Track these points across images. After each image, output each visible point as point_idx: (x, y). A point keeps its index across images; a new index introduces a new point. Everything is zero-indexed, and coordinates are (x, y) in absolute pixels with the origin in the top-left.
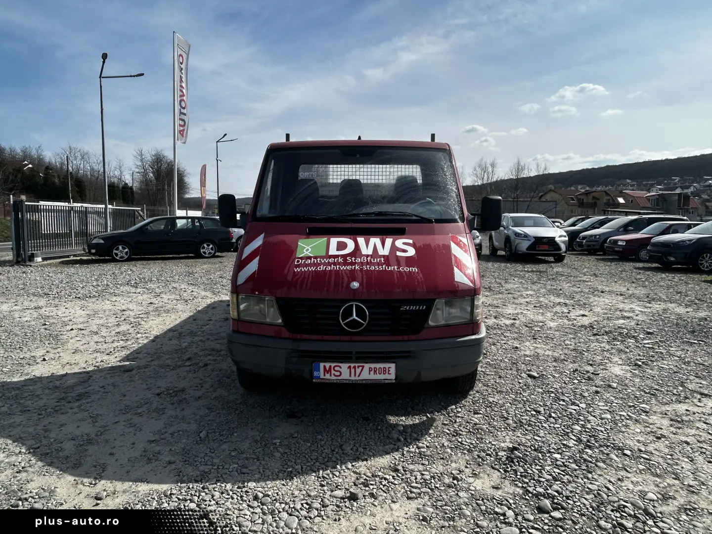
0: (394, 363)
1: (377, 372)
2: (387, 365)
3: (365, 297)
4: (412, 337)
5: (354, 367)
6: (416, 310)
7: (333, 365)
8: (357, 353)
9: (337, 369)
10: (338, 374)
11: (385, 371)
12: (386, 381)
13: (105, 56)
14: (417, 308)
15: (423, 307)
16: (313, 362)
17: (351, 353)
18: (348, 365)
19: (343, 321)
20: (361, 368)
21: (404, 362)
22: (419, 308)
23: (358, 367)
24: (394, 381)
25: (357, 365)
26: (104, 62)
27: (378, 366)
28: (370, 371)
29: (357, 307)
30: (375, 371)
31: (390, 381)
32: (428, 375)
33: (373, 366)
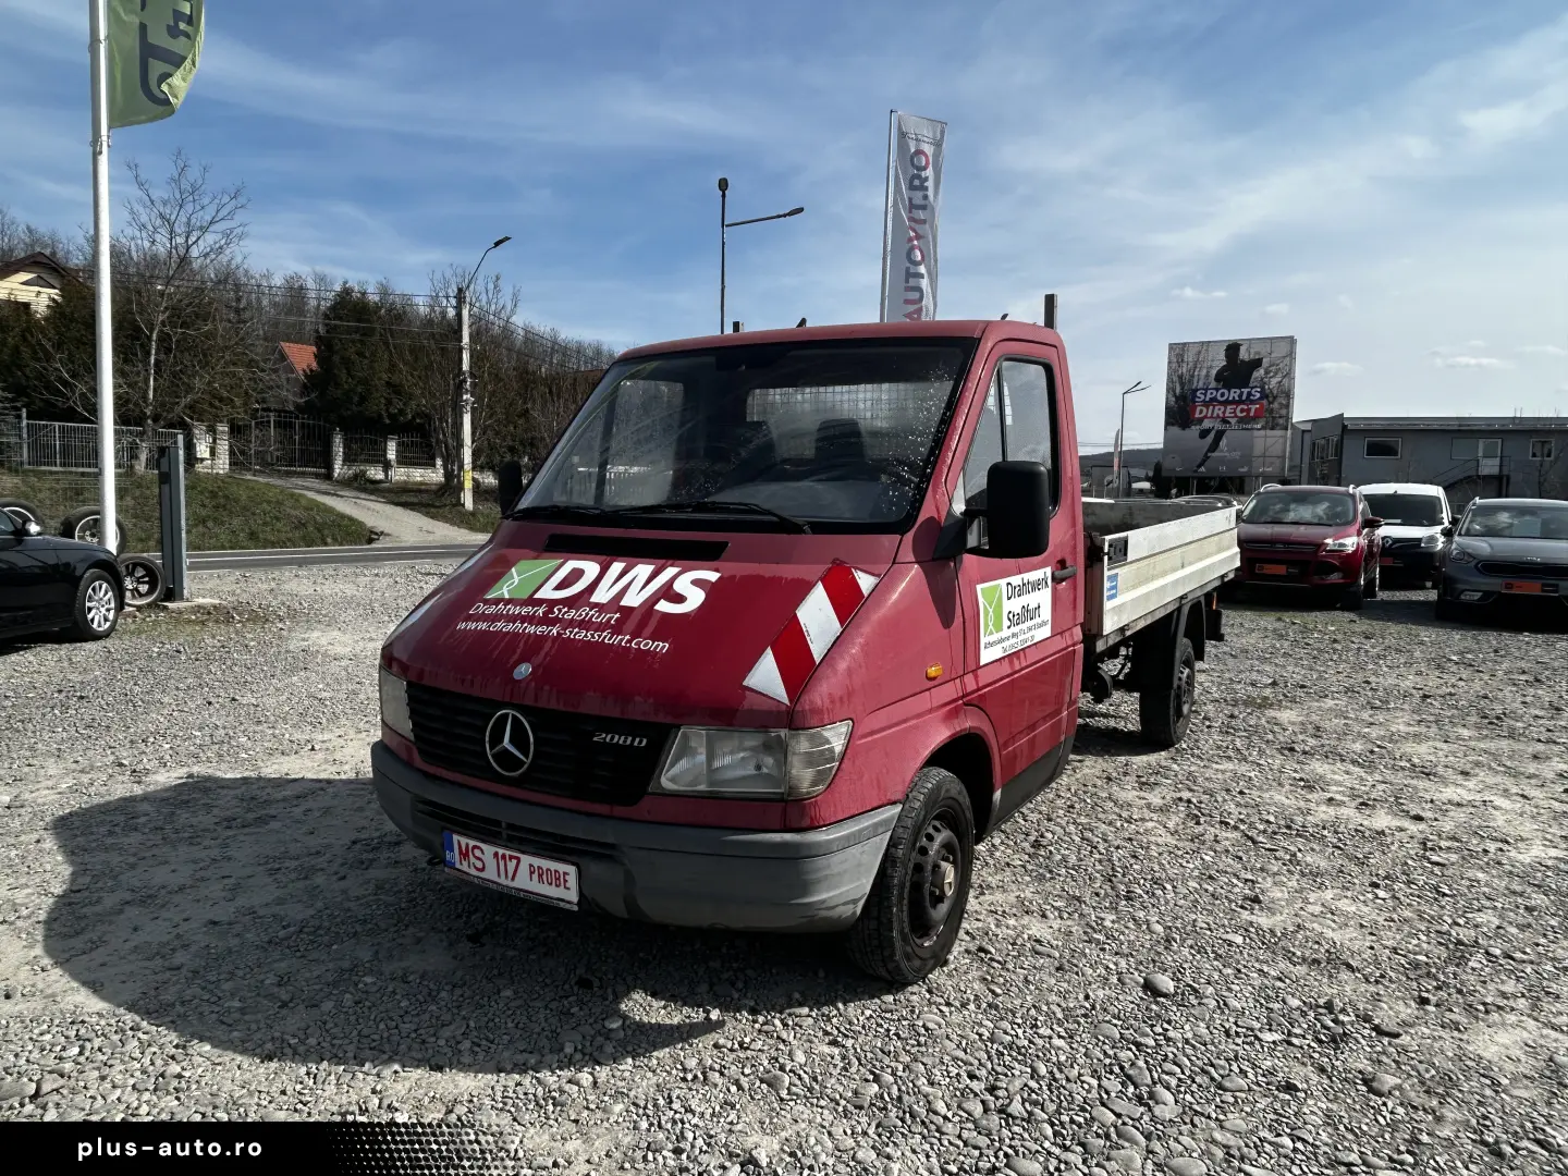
0: (573, 864)
1: (544, 877)
2: (562, 867)
3: (529, 701)
4: (619, 810)
5: (504, 856)
6: (624, 747)
7: (472, 843)
8: (511, 826)
9: (477, 853)
10: (479, 865)
11: (558, 879)
12: (562, 904)
13: (723, 185)
14: (628, 742)
15: (640, 742)
16: (444, 828)
17: (498, 823)
18: (494, 849)
19: (491, 749)
20: (514, 862)
21: (596, 869)
22: (633, 741)
23: (511, 858)
24: (576, 908)
25: (508, 853)
26: (724, 196)
27: (546, 864)
28: (532, 873)
29: (516, 722)
30: (540, 876)
31: (568, 906)
32: (657, 909)
33: (537, 862)
